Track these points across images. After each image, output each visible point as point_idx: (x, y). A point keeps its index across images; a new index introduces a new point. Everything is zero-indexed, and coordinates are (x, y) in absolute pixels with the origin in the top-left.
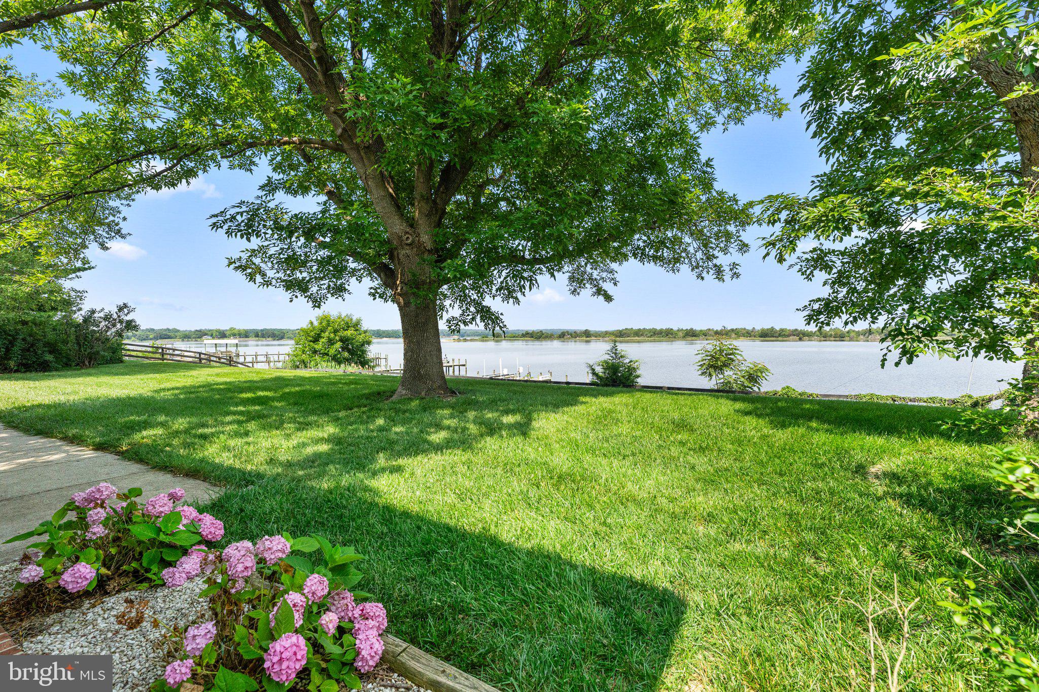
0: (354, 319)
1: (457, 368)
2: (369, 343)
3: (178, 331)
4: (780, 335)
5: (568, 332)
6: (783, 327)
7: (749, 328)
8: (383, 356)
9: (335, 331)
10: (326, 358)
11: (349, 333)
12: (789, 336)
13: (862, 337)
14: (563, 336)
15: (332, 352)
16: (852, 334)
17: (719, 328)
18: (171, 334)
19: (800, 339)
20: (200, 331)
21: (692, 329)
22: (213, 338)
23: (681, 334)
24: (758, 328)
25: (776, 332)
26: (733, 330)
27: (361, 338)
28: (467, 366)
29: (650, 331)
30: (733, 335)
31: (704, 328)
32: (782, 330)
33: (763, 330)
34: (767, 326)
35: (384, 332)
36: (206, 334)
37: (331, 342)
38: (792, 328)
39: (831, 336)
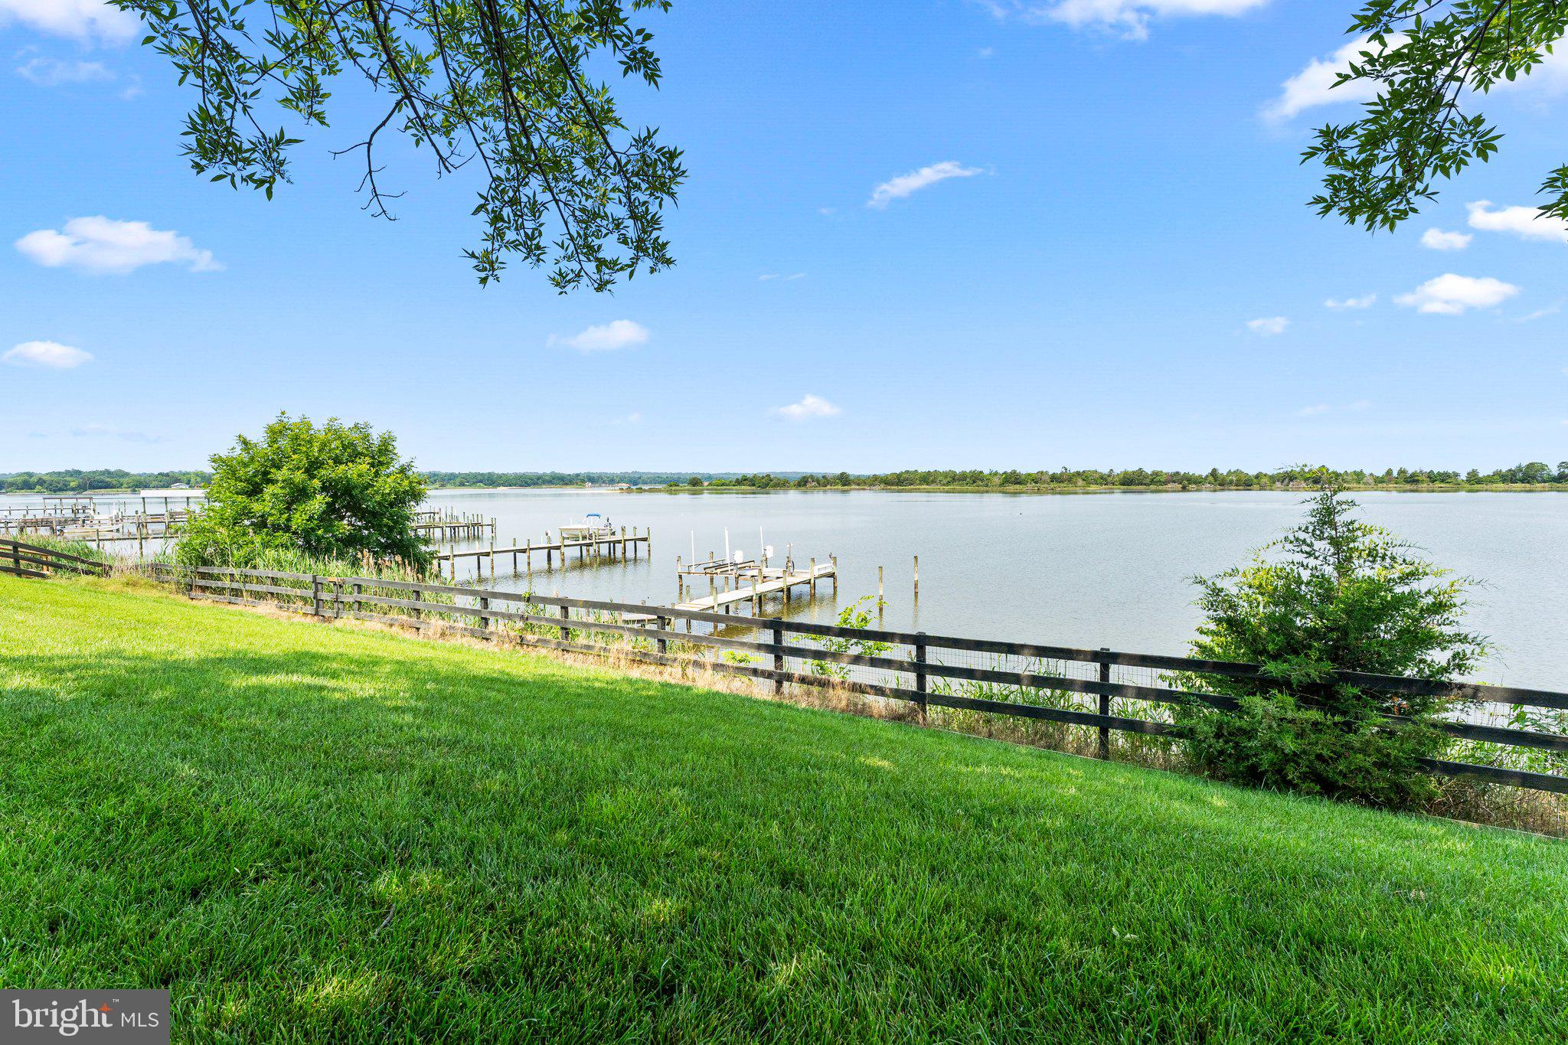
0: (375, 436)
1: (630, 545)
2: (417, 496)
3: (127, 474)
4: (1152, 482)
5: (812, 476)
6: (1158, 469)
7: (1105, 471)
8: (487, 521)
9: (313, 467)
10: (283, 538)
11: (356, 471)
12: (1166, 483)
13: (1278, 484)
14: (804, 483)
15: (298, 520)
16: (1264, 480)
17: (1058, 471)
18: (114, 481)
19: (1184, 489)
20: (167, 475)
21: (1014, 472)
22: (191, 487)
23: (996, 480)
24: (1118, 470)
25: (1146, 476)
26: (1078, 474)
27: (387, 484)
28: (651, 541)
29: (946, 474)
30: (1080, 482)
31: (1033, 470)
32: (1156, 474)
33: (1126, 473)
34: (1132, 467)
35: (500, 476)
36: (177, 480)
37: (300, 494)
38: (1171, 470)
39: (1231, 482)
